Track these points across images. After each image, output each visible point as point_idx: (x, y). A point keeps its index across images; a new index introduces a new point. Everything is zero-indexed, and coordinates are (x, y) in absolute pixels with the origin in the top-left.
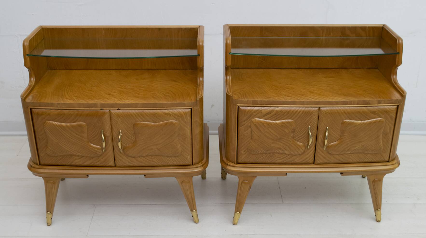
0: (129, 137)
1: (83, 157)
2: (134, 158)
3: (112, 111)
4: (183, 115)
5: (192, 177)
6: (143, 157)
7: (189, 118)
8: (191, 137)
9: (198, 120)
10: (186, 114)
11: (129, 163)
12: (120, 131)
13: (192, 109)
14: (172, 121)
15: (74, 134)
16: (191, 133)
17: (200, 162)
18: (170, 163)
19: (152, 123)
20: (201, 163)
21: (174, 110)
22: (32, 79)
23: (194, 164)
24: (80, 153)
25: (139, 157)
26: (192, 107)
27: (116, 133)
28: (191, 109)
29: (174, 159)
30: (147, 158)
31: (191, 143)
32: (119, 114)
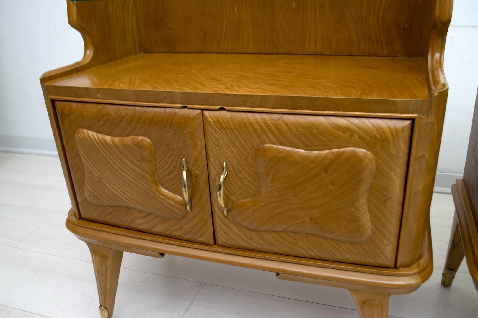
0: (245, 180)
1: (149, 214)
2: (254, 233)
3: (206, 113)
4: (389, 135)
5: (390, 295)
6: (276, 232)
7: (403, 146)
8: (401, 200)
9: (427, 155)
10: (395, 133)
11: (243, 240)
12: (224, 163)
13: (416, 121)
14: (356, 149)
15: (128, 161)
16: (403, 186)
17: (413, 264)
18: (338, 256)
19: (302, 151)
20: (418, 267)
21: (364, 120)
22: (88, 52)
23: (400, 267)
24: (142, 206)
25: (266, 231)
26: (416, 115)
27: (215, 169)
28: (413, 120)
29: (351, 247)
30: (284, 235)
31: (400, 215)
32: (221, 120)
